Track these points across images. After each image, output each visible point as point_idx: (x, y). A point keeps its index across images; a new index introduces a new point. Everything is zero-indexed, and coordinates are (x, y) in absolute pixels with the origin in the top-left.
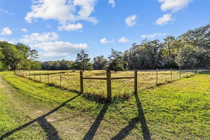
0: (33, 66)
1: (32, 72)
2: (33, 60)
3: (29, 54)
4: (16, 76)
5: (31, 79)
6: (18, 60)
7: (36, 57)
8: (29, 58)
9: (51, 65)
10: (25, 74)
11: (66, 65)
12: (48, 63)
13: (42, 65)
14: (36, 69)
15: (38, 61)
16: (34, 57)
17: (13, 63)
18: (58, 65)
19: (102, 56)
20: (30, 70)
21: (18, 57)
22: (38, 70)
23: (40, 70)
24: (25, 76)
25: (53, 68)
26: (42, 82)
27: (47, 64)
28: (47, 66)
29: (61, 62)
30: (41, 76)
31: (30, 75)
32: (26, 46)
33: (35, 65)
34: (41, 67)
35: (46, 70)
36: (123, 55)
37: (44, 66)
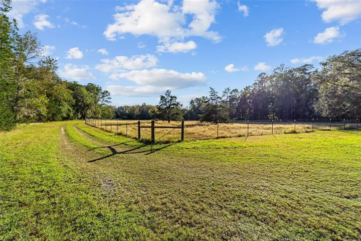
0: (104, 114)
1: (104, 122)
2: (104, 105)
3: (101, 97)
4: (88, 126)
5: (103, 129)
6: (88, 106)
7: (109, 100)
8: (100, 103)
9: (127, 112)
10: (97, 124)
11: (147, 112)
12: (123, 109)
13: (116, 112)
14: (108, 118)
15: (110, 107)
16: (106, 101)
17: (83, 110)
18: (137, 112)
19: (203, 97)
20: (101, 119)
21: (88, 102)
22: (111, 120)
23: (113, 119)
24: (97, 126)
25: (130, 117)
26: (113, 132)
27: (122, 111)
28: (121, 113)
29: (140, 107)
30: (113, 126)
31: (102, 125)
32: (97, 86)
33: (106, 112)
34: (115, 114)
35: (120, 120)
36: (239, 94)
37: (119, 114)
